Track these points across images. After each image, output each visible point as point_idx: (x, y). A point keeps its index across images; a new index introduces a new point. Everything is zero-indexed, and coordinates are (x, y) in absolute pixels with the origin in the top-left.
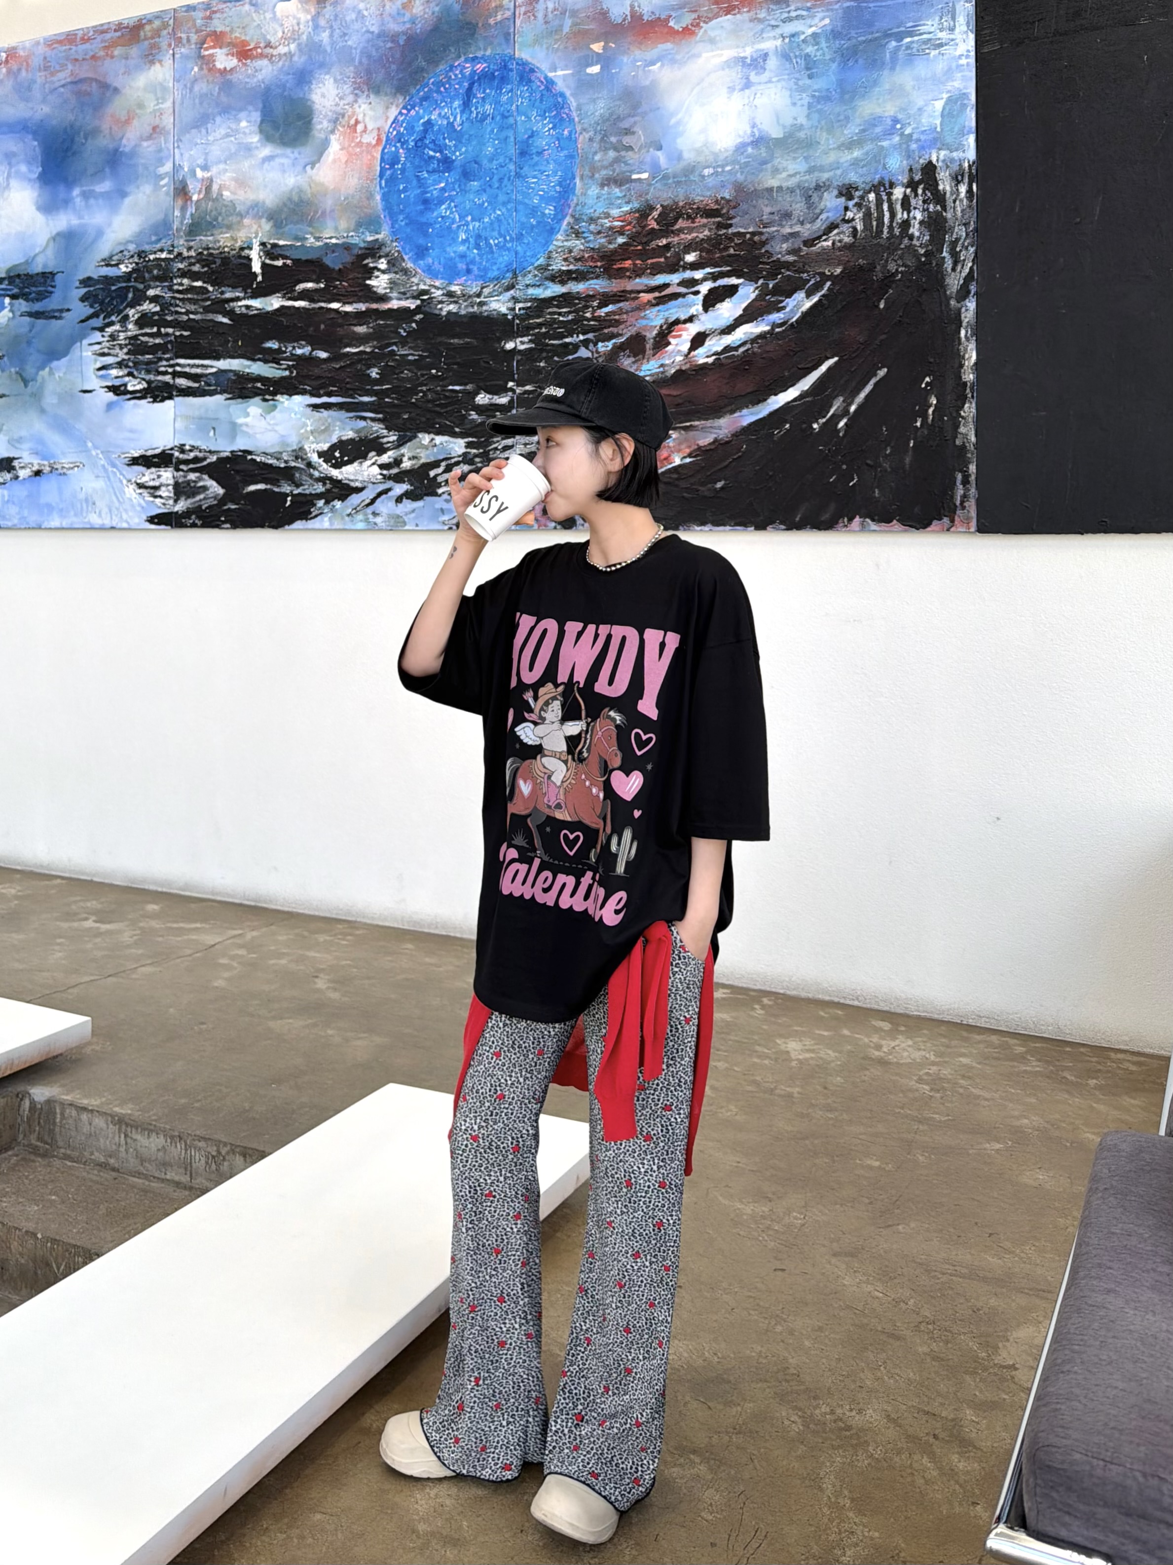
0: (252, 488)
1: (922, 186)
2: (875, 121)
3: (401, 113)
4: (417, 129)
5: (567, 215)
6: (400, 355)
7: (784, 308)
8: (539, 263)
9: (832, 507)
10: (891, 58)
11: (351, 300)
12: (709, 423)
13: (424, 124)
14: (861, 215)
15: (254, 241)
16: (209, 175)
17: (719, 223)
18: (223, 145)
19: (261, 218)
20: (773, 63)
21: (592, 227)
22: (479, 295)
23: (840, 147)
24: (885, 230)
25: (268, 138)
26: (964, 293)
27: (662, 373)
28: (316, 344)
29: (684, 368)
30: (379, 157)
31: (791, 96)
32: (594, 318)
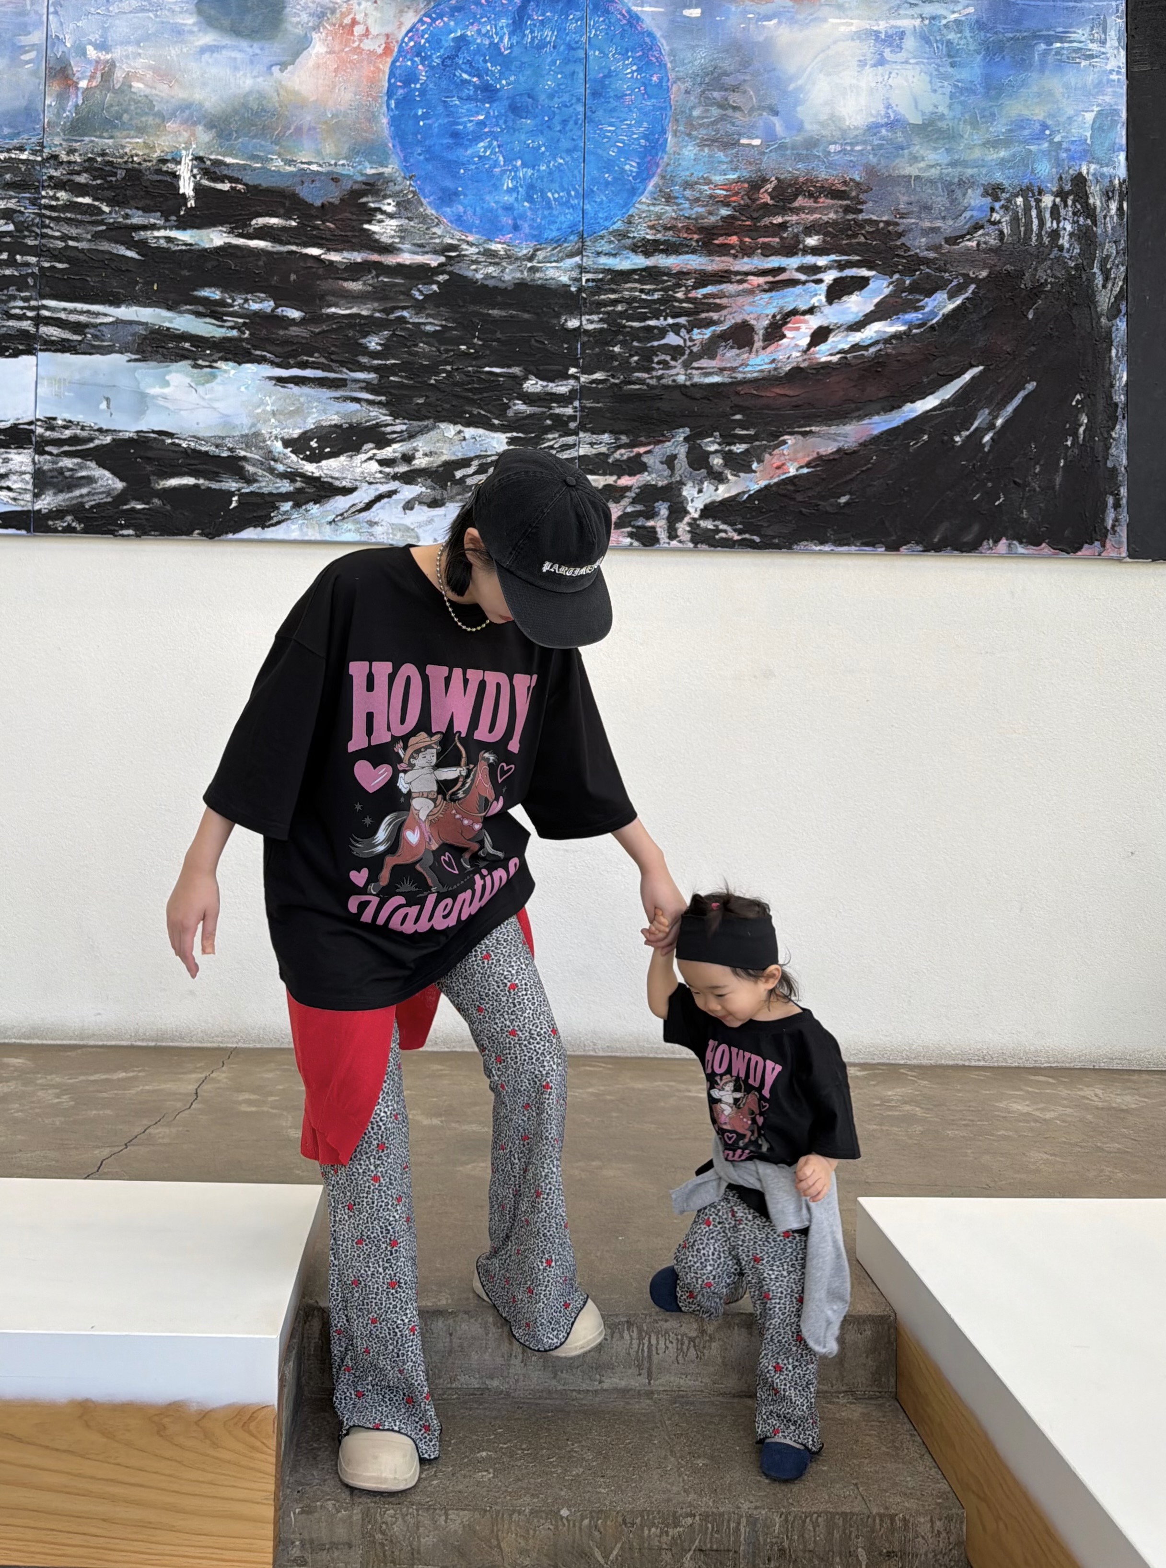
0: (174, 482)
1: (1072, 197)
2: (1021, 123)
3: (421, 21)
4: (446, 45)
5: (654, 174)
6: (413, 324)
7: (923, 307)
8: (615, 227)
9: (976, 528)
10: (1040, 60)
11: (339, 247)
12: (833, 429)
13: (454, 39)
14: (1007, 218)
15: (184, 153)
16: (109, 57)
17: (848, 206)
18: (135, 20)
19: (195, 124)
20: (910, 43)
21: (688, 193)
22: (531, 259)
23: (987, 144)
24: (1034, 238)
25: (210, 22)
26: (1114, 312)
27: (775, 369)
28: (281, 297)
29: (802, 365)
30: (387, 71)
31: (931, 82)
32: (688, 300)
